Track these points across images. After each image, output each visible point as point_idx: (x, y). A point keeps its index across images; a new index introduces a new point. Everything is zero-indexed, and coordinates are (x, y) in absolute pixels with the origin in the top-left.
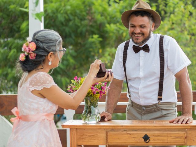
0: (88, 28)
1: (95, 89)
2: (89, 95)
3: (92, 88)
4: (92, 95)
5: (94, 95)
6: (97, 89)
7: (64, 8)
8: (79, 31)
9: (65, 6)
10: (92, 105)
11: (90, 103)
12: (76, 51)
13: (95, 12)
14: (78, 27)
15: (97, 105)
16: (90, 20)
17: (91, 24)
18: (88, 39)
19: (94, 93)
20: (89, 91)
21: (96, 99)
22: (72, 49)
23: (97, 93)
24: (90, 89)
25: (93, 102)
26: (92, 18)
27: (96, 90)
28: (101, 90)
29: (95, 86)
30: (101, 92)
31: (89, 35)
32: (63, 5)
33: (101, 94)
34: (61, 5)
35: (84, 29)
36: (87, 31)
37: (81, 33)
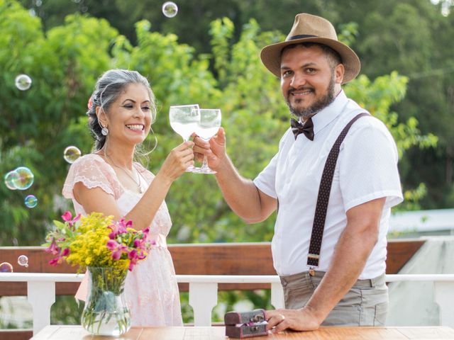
0: (68, 103)
1: (118, 245)
2: (102, 262)
3: (110, 245)
4: (110, 262)
5: (113, 261)
6: (124, 245)
7: (17, 62)
8: (48, 109)
9: (19, 56)
10: (110, 289)
11: (103, 284)
12: (41, 151)
13: (82, 71)
14: (46, 101)
15: (122, 288)
16: (72, 88)
17: (73, 94)
18: (67, 126)
19: (115, 257)
20: (102, 252)
21: (121, 272)
22: (31, 147)
23: (124, 257)
24: (105, 247)
25: (112, 281)
26: (76, 83)
27: (119, 249)
28: (132, 249)
29: (117, 238)
30: (132, 254)
31: (69, 118)
32: (15, 53)
33: (134, 259)
34: (10, 54)
35: (59, 106)
36: (65, 109)
37: (52, 115)
